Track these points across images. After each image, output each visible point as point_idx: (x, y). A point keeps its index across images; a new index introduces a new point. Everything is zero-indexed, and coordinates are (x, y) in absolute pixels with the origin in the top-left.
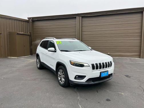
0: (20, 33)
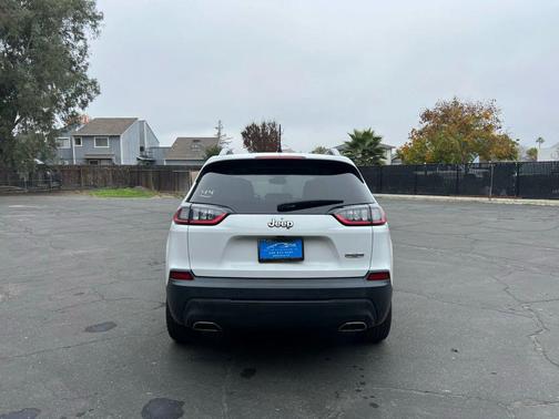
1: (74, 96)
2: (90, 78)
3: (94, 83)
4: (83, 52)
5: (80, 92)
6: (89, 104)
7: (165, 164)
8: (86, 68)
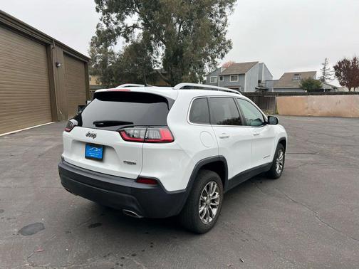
1: (218, 52)
2: (227, 40)
3: (229, 42)
4: (224, 25)
5: (220, 49)
6: (226, 55)
7: (273, 91)
8: (225, 33)
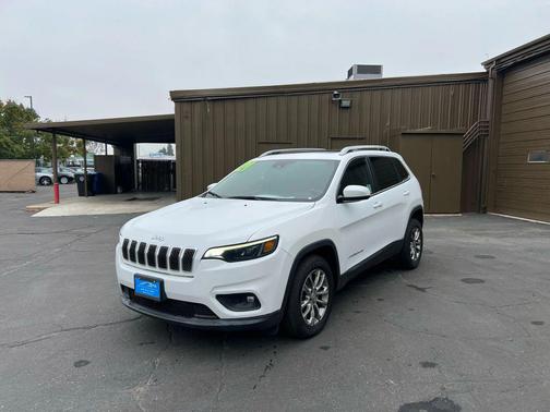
0: (419, 130)
